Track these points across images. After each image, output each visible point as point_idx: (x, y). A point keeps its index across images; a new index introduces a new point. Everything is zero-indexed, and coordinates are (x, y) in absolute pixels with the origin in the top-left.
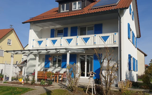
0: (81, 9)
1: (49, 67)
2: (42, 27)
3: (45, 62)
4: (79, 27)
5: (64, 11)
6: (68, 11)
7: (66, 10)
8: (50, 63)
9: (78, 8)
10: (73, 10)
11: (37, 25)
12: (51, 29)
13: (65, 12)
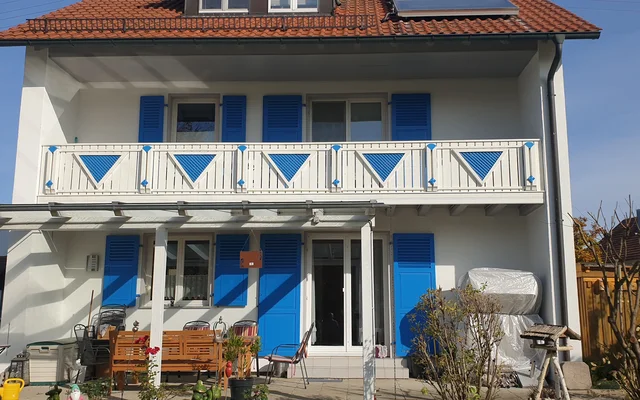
0: (315, 10)
1: (132, 305)
2: (84, 82)
3: (107, 273)
4: (309, 97)
5: (220, 7)
6: (246, 11)
7: (230, 7)
8: (139, 281)
9: (299, 7)
10: (270, 10)
11: (62, 67)
12: (144, 93)
13: (226, 14)
